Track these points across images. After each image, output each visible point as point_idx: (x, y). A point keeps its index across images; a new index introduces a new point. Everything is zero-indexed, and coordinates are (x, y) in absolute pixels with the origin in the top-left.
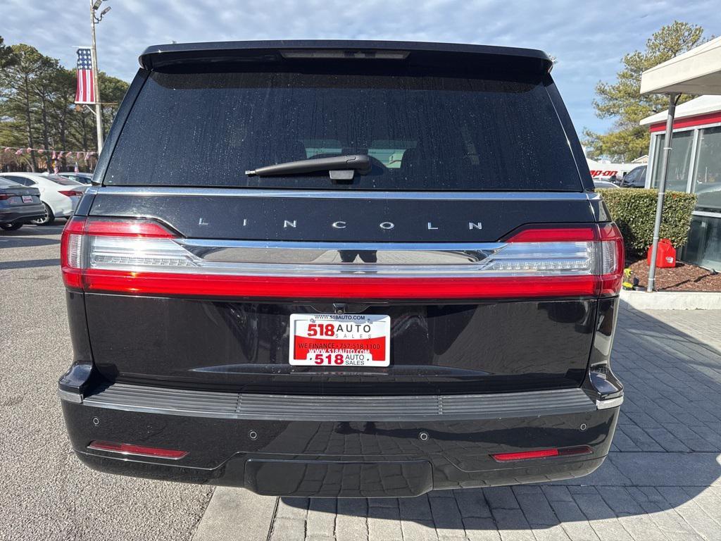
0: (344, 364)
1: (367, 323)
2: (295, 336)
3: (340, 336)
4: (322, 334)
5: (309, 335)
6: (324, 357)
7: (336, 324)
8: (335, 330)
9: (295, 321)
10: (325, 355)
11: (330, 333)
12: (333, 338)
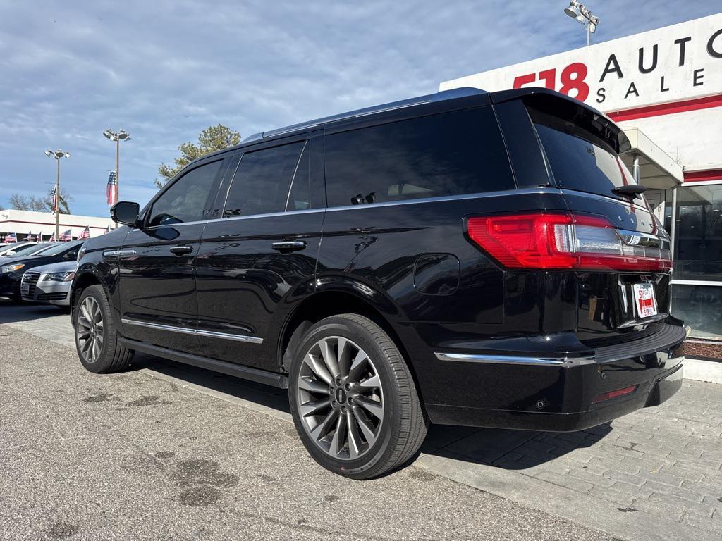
5: (640, 297)
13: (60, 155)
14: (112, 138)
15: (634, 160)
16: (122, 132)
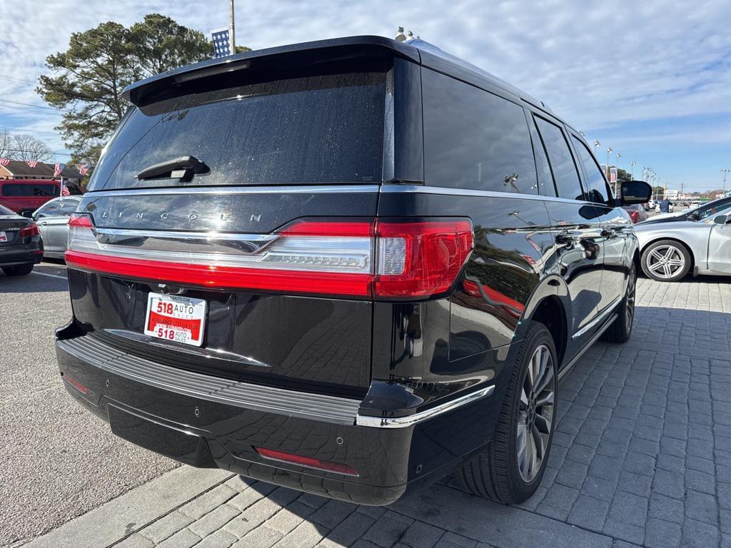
0: (174, 340)
1: (191, 306)
2: (151, 311)
3: (176, 315)
4: (165, 312)
5: (158, 311)
6: (163, 331)
7: (174, 304)
8: (173, 309)
9: (152, 298)
10: (165, 329)
11: (170, 311)
12: (172, 316)
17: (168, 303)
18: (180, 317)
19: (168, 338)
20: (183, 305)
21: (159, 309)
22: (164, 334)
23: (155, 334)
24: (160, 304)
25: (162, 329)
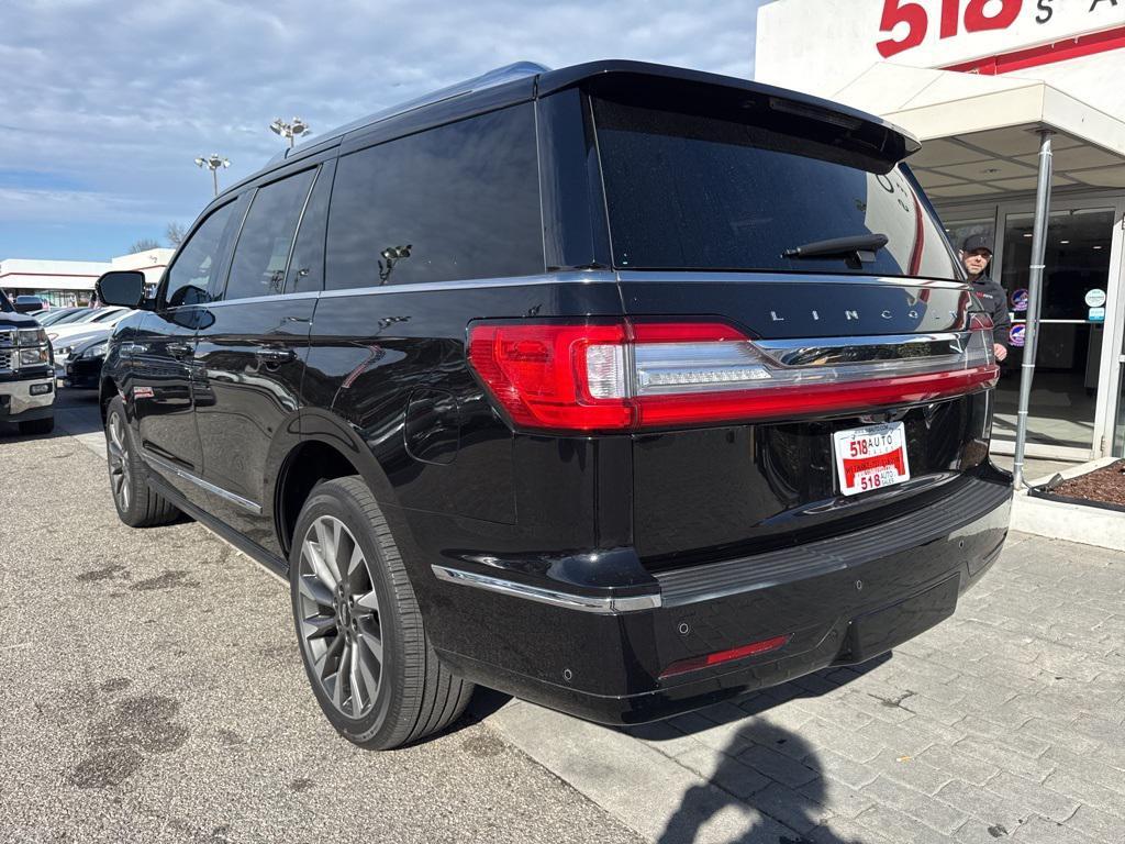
0: (882, 486)
1: (889, 434)
2: (843, 459)
3: (873, 452)
4: (860, 452)
6: (867, 480)
7: (867, 438)
8: (868, 446)
9: (839, 440)
10: (867, 477)
11: (865, 450)
12: (868, 456)
13: (216, 163)
14: (284, 133)
15: (1042, 143)
16: (297, 122)
17: (861, 439)
18: (878, 454)
19: (874, 487)
20: (879, 436)
21: (854, 452)
22: (868, 483)
23: (857, 489)
24: (853, 443)
25: (864, 479)
